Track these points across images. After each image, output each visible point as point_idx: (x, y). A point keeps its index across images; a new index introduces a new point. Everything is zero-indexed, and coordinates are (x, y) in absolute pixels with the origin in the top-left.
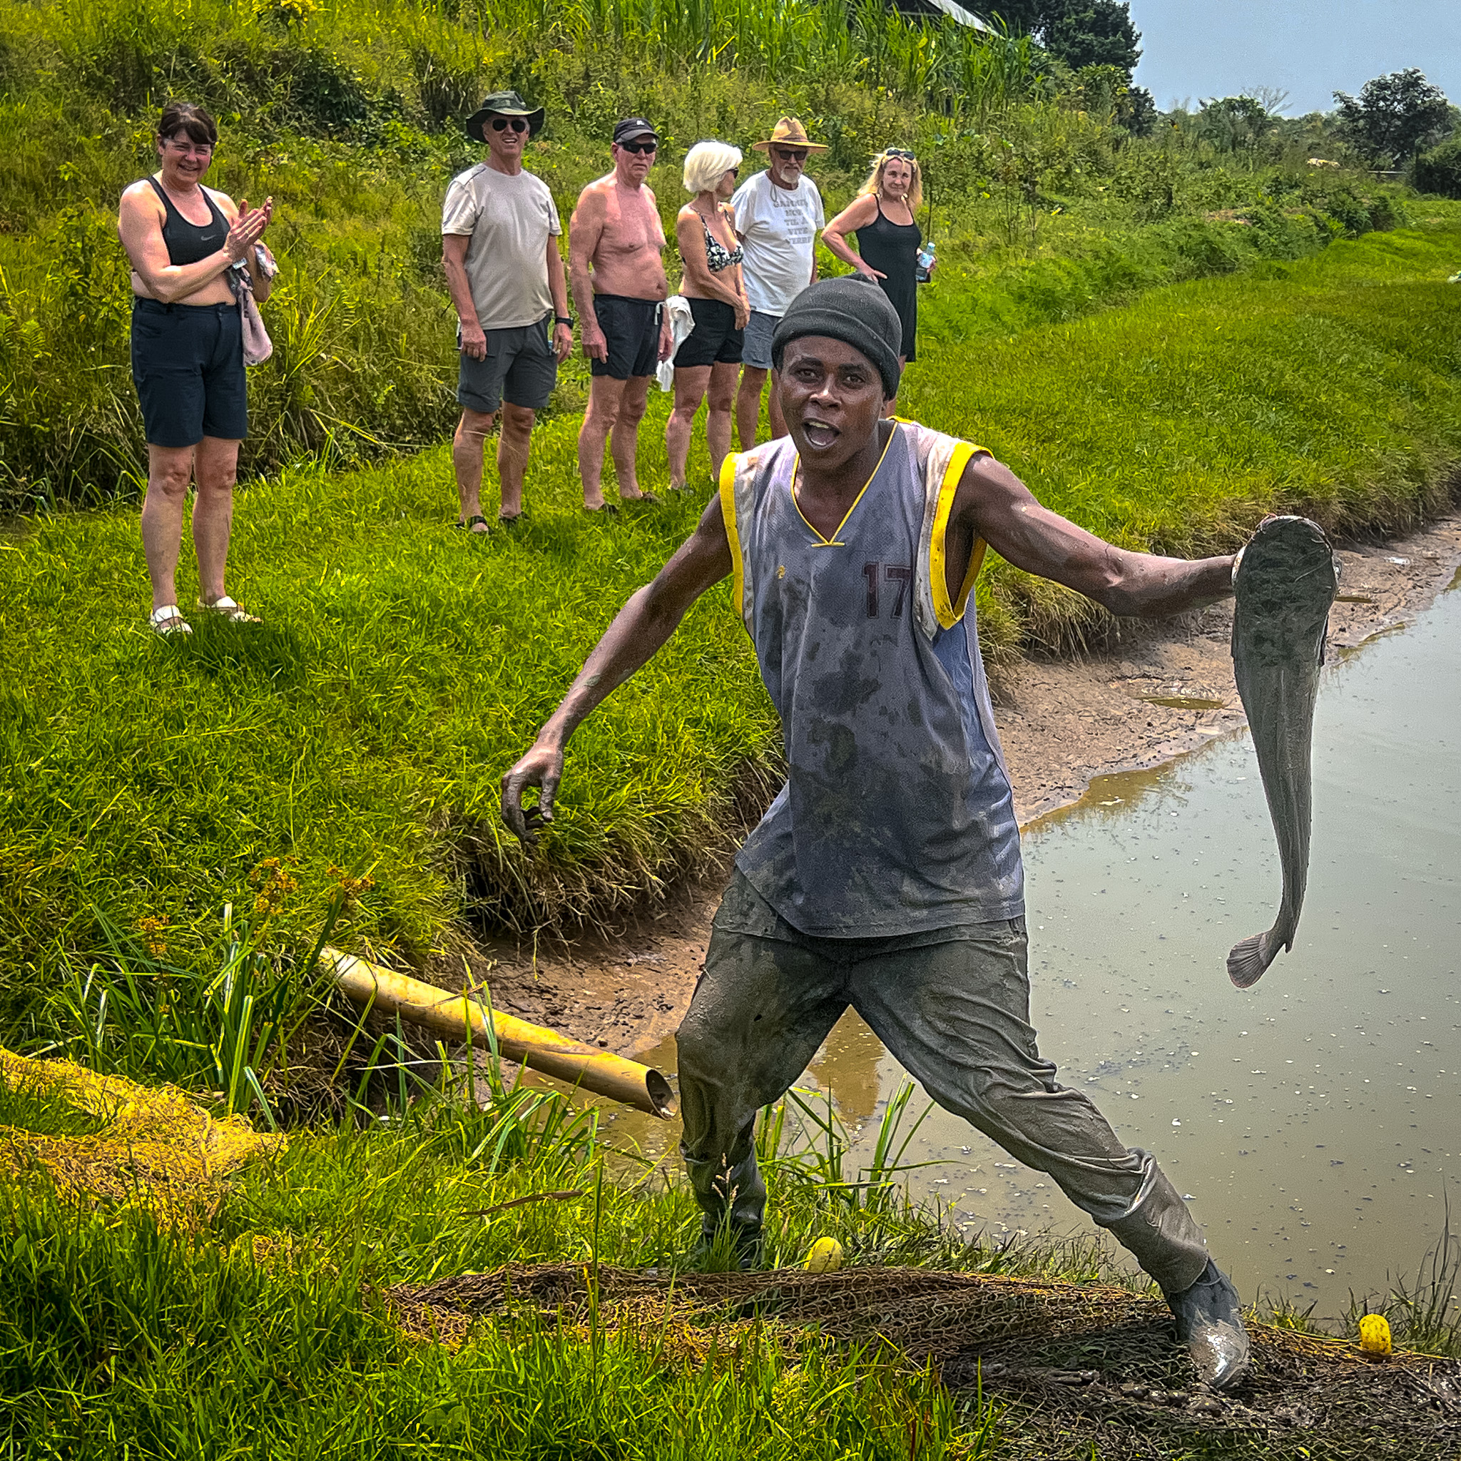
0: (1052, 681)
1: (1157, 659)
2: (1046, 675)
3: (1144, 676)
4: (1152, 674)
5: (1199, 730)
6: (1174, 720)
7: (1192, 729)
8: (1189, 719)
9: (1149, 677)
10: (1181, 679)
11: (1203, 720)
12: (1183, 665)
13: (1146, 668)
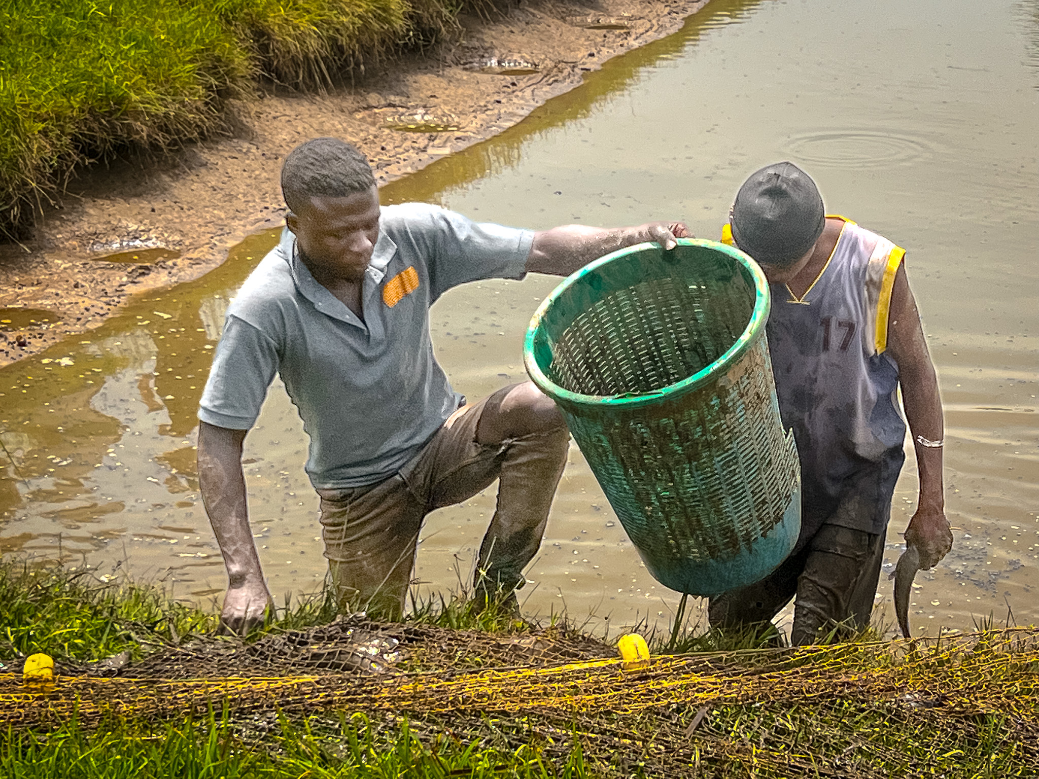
0: (293, 114)
1: (404, 89)
2: (287, 108)
3: (390, 105)
4: (397, 103)
5: (430, 151)
6: (408, 144)
7: (424, 150)
8: (422, 141)
9: (394, 106)
10: (425, 107)
11: (437, 142)
12: (429, 93)
13: (392, 98)
